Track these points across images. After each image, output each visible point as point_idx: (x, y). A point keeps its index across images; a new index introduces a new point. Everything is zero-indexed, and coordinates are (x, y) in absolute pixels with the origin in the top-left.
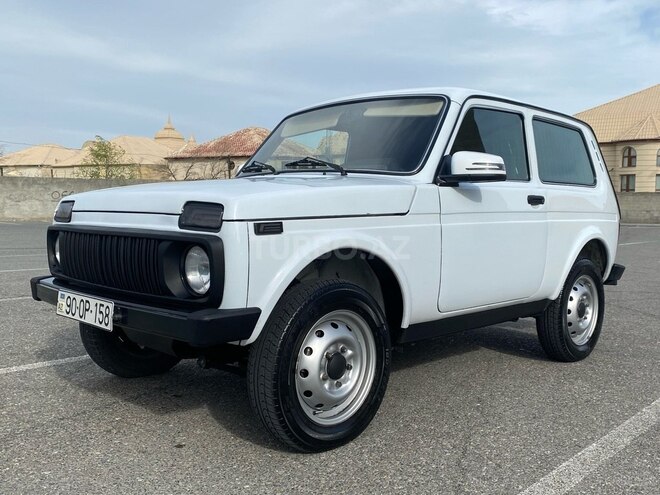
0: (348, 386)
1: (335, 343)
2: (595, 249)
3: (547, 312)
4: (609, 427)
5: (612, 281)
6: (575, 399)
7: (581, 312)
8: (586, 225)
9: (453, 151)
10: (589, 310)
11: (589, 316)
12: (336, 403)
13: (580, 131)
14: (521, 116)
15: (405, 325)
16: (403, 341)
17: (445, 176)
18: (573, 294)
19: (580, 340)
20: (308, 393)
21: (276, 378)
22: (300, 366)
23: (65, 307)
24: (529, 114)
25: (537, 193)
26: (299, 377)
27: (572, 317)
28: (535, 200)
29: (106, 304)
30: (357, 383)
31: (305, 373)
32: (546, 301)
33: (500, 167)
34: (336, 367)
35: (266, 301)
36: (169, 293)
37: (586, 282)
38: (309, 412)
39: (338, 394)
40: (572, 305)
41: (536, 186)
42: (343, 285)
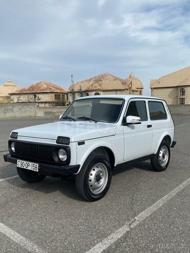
0: (101, 183)
1: (98, 172)
2: (167, 138)
3: (154, 158)
4: (170, 191)
5: (172, 146)
6: (161, 183)
7: (163, 157)
8: (164, 131)
9: (126, 116)
10: (166, 156)
11: (166, 158)
12: (98, 188)
13: (162, 103)
14: (145, 102)
15: (115, 165)
16: (114, 169)
17: (125, 123)
18: (161, 151)
19: (163, 165)
20: (91, 186)
21: (84, 182)
22: (90, 179)
23: (20, 165)
24: (147, 101)
25: (150, 124)
26: (89, 182)
27: (161, 158)
28: (149, 126)
29: (35, 164)
30: (103, 182)
31: (91, 181)
32: (153, 154)
33: (140, 120)
34: (98, 178)
35: (81, 162)
36: (54, 161)
37: (165, 148)
38: (92, 191)
39: (99, 185)
40: (161, 155)
41: (149, 122)
42: (99, 156)
